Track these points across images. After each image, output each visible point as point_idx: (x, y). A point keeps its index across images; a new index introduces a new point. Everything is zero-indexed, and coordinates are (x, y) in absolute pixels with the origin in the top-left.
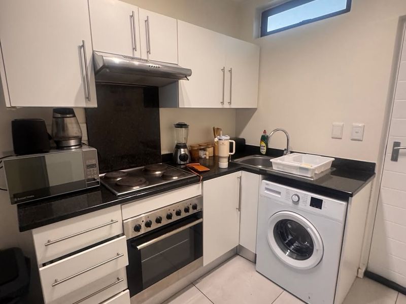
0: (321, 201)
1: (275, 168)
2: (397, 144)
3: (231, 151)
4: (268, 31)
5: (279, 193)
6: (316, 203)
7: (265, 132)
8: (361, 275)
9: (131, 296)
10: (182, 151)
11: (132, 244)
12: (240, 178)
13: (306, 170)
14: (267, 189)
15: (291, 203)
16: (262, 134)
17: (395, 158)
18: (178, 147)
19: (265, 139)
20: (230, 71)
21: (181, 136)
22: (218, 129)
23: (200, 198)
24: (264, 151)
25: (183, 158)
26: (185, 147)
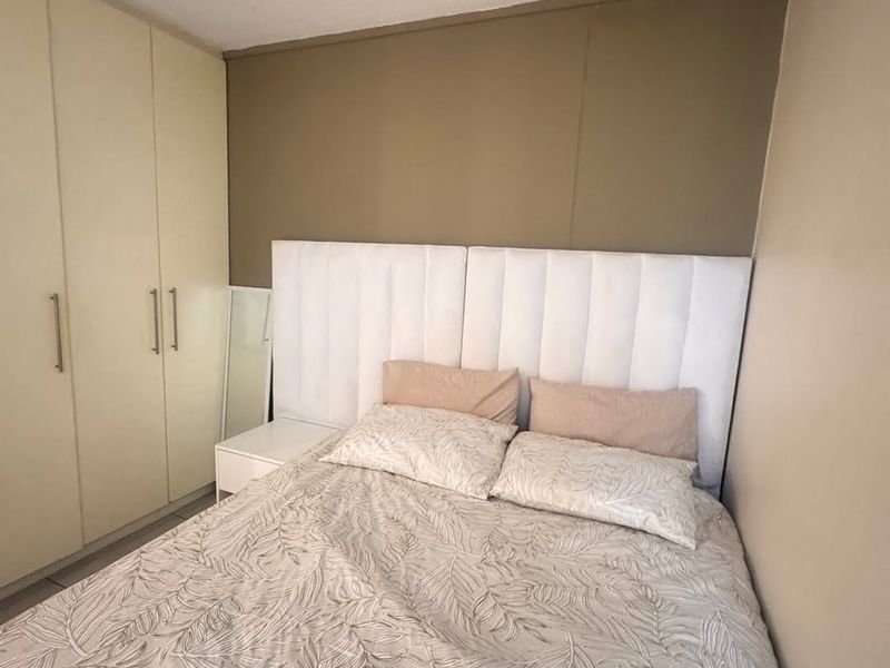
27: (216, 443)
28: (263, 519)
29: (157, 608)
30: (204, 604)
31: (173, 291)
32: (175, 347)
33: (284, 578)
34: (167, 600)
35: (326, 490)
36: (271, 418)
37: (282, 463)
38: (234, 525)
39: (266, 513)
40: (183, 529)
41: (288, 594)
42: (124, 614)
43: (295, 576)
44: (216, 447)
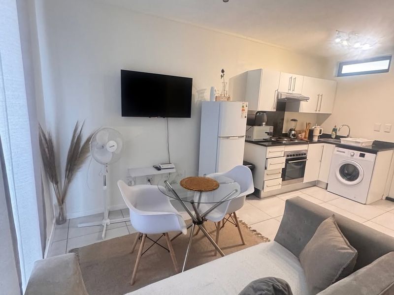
0: (364, 154)
1: (342, 143)
3: (320, 133)
4: (342, 73)
5: (344, 152)
6: (362, 155)
7: (335, 126)
8: (384, 198)
9: (282, 181)
10: (293, 132)
11: (287, 161)
12: (323, 146)
13: (359, 142)
14: (338, 151)
15: (350, 156)
16: (334, 127)
18: (291, 130)
19: (335, 130)
20: (322, 95)
21: (292, 125)
22: (309, 123)
23: (307, 151)
24: (334, 136)
25: (294, 135)
26: (294, 130)
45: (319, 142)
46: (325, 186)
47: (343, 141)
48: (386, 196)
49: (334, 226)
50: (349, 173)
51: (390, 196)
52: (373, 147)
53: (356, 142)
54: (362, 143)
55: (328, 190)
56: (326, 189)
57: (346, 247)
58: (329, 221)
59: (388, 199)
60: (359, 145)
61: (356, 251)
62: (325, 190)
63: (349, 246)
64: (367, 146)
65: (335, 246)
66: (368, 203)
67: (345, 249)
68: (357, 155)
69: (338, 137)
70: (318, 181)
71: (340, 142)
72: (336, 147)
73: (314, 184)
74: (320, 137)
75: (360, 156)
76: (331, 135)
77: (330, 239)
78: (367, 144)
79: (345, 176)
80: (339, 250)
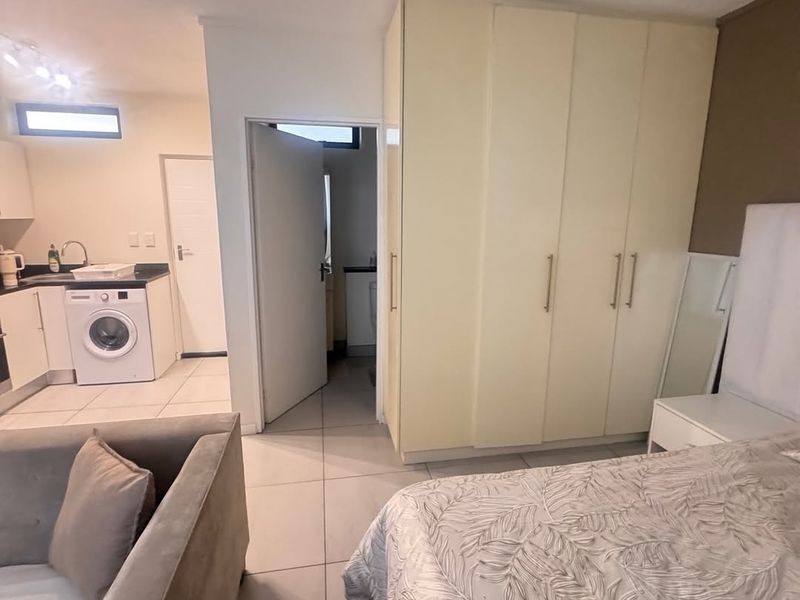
0: (126, 293)
1: (78, 279)
2: (179, 247)
3: (19, 265)
4: (29, 127)
5: (88, 297)
6: (123, 296)
7: (52, 246)
8: (179, 357)
12: (37, 293)
13: (110, 272)
14: (73, 298)
15: (101, 302)
16: (50, 249)
17: (181, 258)
19: (53, 254)
24: (55, 268)
27: (656, 398)
28: (705, 487)
29: (604, 515)
30: (644, 535)
31: (635, 256)
32: (629, 304)
33: (728, 557)
34: (612, 515)
35: (789, 490)
36: (715, 390)
37: (729, 441)
38: (674, 479)
39: (710, 483)
40: (627, 462)
41: (733, 576)
42: (580, 506)
43: (743, 562)
44: (656, 401)
45: (22, 286)
46: (70, 378)
47: (79, 275)
48: (181, 353)
49: (103, 449)
50: (110, 334)
51: (186, 352)
52: (136, 276)
53: (105, 272)
54: (117, 272)
55: (79, 383)
56: (76, 382)
57: (133, 475)
58: (90, 445)
59: (185, 356)
60: (112, 278)
61: (149, 472)
62: (74, 385)
63: (136, 471)
64: (124, 277)
65: (112, 488)
66: (157, 377)
67: (131, 480)
68: (114, 297)
69: (65, 269)
70: (53, 374)
71: (74, 278)
72: (68, 289)
73: (44, 382)
74: (22, 274)
75: (120, 298)
76: (48, 266)
77: (100, 481)
78: (125, 274)
79: (104, 343)
80: (122, 490)
